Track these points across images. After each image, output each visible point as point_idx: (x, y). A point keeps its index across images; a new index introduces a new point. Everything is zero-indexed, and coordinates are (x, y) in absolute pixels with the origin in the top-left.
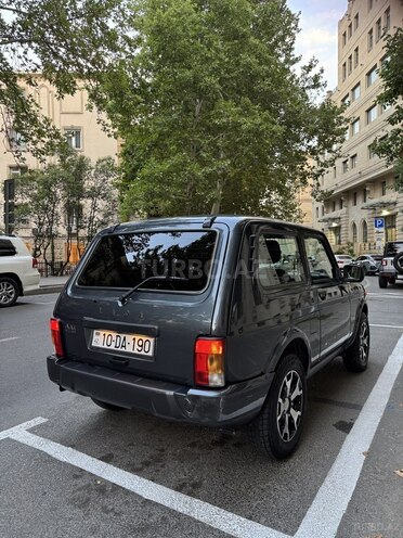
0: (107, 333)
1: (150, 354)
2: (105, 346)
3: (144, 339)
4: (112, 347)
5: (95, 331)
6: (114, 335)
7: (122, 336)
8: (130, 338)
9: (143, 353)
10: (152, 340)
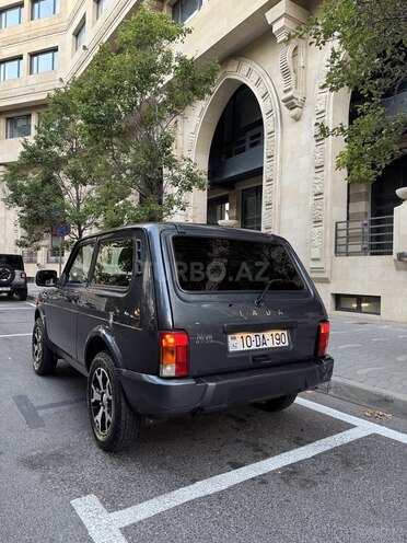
0: (245, 335)
1: (287, 344)
2: (246, 348)
3: (280, 333)
4: (254, 347)
5: (229, 337)
6: (252, 335)
7: (261, 335)
8: (268, 335)
9: (281, 345)
10: (285, 332)
